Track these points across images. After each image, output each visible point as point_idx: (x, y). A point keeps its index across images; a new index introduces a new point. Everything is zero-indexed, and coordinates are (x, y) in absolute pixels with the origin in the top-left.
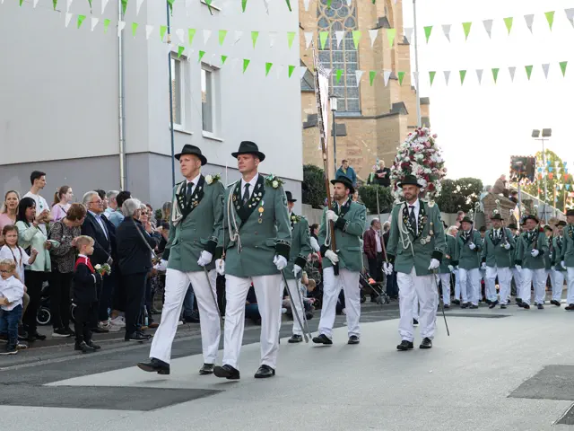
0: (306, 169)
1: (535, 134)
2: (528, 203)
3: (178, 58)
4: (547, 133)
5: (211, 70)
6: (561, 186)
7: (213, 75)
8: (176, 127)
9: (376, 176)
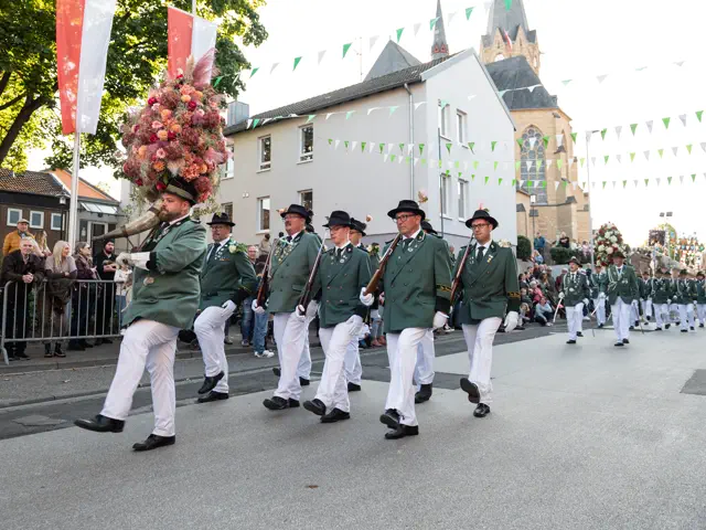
0: (519, 238)
1: (662, 215)
2: (658, 258)
3: (445, 176)
4: (669, 214)
5: (463, 182)
6: (679, 247)
7: (464, 186)
8: (444, 216)
9: (560, 242)
